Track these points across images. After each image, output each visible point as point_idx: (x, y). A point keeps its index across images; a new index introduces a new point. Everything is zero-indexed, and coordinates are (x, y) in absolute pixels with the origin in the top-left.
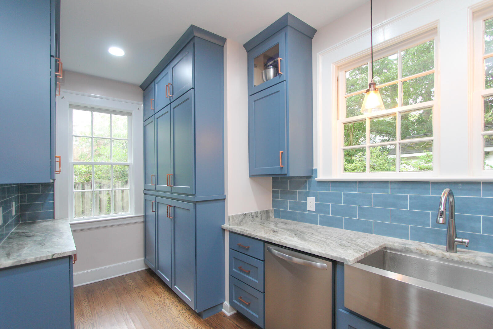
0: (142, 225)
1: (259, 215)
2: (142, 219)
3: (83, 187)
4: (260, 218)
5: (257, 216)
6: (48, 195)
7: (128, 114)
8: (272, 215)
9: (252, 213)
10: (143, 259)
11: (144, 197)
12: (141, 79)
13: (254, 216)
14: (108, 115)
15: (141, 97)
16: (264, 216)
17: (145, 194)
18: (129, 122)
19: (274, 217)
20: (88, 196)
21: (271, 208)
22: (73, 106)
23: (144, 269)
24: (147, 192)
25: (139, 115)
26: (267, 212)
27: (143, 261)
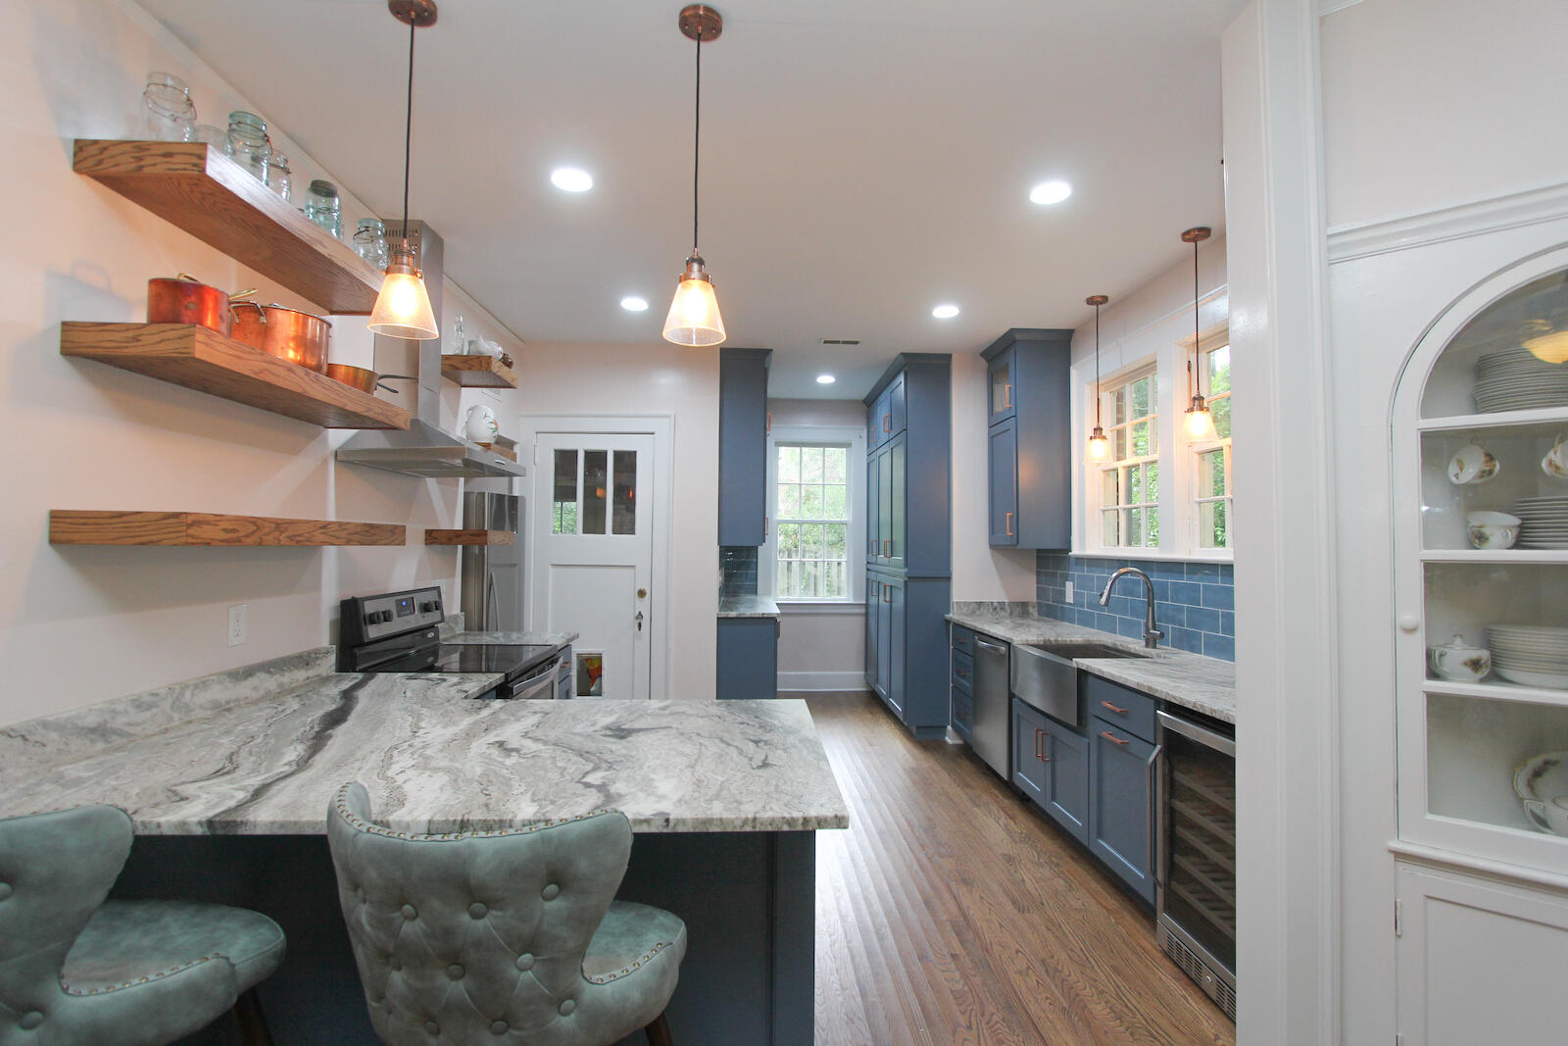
0: (862, 619)
1: (1007, 607)
2: (863, 611)
3: (789, 556)
4: (1009, 611)
5: (1002, 609)
6: (750, 563)
7: (847, 445)
8: (1034, 611)
9: (992, 603)
10: (862, 673)
11: (867, 575)
12: (862, 391)
13: (997, 608)
14: (819, 450)
15: (865, 420)
16: (1018, 610)
17: (868, 570)
18: (848, 456)
19: (1039, 614)
20: (795, 566)
21: (1032, 597)
22: (779, 444)
23: (864, 689)
24: (870, 566)
25: (861, 446)
26: (1024, 605)
27: (863, 678)
